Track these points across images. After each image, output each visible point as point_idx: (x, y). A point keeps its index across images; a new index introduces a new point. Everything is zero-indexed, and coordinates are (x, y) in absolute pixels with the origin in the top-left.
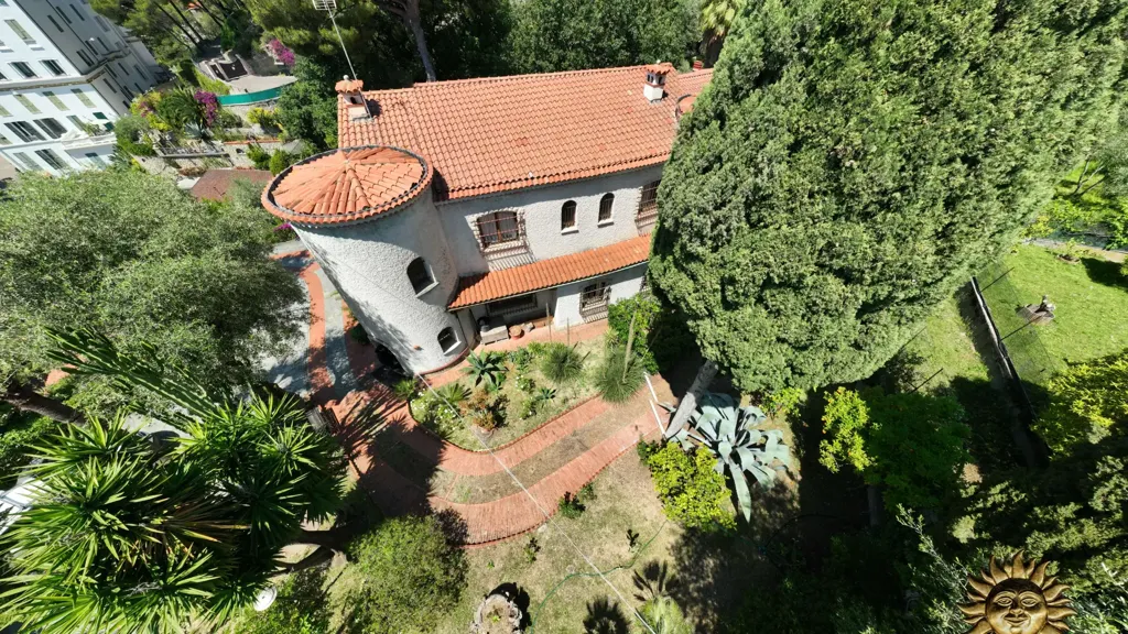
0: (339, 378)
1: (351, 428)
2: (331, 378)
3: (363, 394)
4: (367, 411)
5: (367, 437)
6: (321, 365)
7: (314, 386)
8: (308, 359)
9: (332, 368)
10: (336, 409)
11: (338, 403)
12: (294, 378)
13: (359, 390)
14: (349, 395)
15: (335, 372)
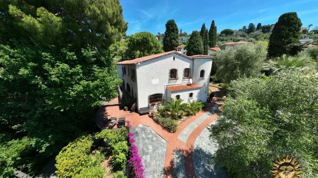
0: (218, 107)
3: (216, 103)
4: (218, 101)
5: (221, 99)
9: (218, 109)
14: (219, 104)
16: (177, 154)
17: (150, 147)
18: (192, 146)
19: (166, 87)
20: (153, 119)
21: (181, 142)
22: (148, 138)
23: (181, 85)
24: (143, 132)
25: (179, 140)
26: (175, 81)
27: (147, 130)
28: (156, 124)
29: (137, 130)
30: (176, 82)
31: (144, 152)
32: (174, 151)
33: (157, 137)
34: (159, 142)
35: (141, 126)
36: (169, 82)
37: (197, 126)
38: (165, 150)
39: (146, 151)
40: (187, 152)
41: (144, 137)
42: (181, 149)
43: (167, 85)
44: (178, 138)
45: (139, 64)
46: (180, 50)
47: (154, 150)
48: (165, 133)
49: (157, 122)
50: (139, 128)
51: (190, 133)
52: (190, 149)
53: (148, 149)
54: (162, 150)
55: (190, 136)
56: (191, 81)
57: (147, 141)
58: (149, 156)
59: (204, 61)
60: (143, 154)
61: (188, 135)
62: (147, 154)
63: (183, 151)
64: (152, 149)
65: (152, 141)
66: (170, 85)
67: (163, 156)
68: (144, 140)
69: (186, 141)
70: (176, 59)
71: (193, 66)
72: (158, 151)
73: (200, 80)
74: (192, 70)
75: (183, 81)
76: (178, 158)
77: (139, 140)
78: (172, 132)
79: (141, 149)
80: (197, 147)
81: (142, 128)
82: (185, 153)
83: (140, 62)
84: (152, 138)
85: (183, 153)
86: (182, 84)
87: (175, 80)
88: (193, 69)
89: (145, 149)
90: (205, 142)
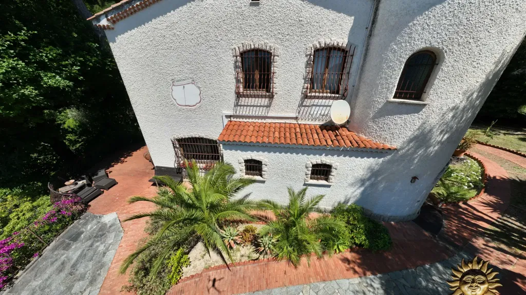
19: (225, 121)
23: (294, 122)
26: (265, 101)
30: (268, 106)
36: (237, 105)
43: (230, 113)
56: (339, 111)
66: (243, 117)
73: (389, 110)
74: (358, 58)
75: (301, 105)
83: (106, 16)
86: (296, 118)
87: (265, 97)
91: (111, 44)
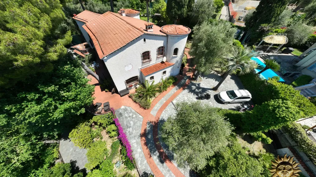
0: (186, 79)
1: (193, 71)
2: (187, 80)
3: (187, 74)
4: (189, 71)
5: (193, 68)
6: (186, 84)
7: (190, 82)
8: (186, 87)
9: (185, 82)
10: (191, 75)
11: (191, 76)
12: (191, 86)
13: (186, 75)
14: (188, 76)
15: (186, 81)
16: (149, 125)
17: (132, 123)
18: (158, 118)
19: (140, 70)
20: (132, 99)
21: (152, 116)
22: (130, 116)
24: (126, 112)
25: (151, 114)
26: (149, 62)
27: (128, 110)
28: (134, 104)
29: (121, 111)
31: (128, 126)
32: (147, 123)
33: (136, 114)
34: (137, 118)
35: (123, 107)
36: (142, 65)
37: (165, 102)
38: (141, 123)
39: (129, 126)
40: (155, 122)
41: (127, 116)
42: (151, 121)
43: (141, 68)
44: (151, 113)
45: (106, 58)
46: (151, 27)
47: (134, 124)
48: (142, 110)
49: (135, 102)
50: (122, 109)
51: (159, 108)
52: (157, 121)
53: (130, 124)
54: (139, 123)
55: (159, 110)
56: (165, 59)
57: (129, 119)
58: (131, 128)
59: (178, 39)
60: (128, 128)
61: (158, 110)
62: (130, 127)
63: (153, 122)
64: (133, 123)
65: (133, 118)
66: (144, 67)
67: (140, 127)
68: (127, 118)
69: (155, 115)
70: (146, 40)
71: (167, 44)
72: (137, 124)
73: (173, 58)
74: (166, 48)
75: (157, 60)
76: (149, 127)
77: (123, 119)
78: (146, 109)
79: (125, 125)
80: (161, 119)
81: (124, 109)
82: (153, 123)
83: (107, 56)
84: (133, 115)
85: (152, 123)
86: (156, 63)
88: (167, 46)
89: (128, 124)
90: (168, 114)
91: (105, 63)
